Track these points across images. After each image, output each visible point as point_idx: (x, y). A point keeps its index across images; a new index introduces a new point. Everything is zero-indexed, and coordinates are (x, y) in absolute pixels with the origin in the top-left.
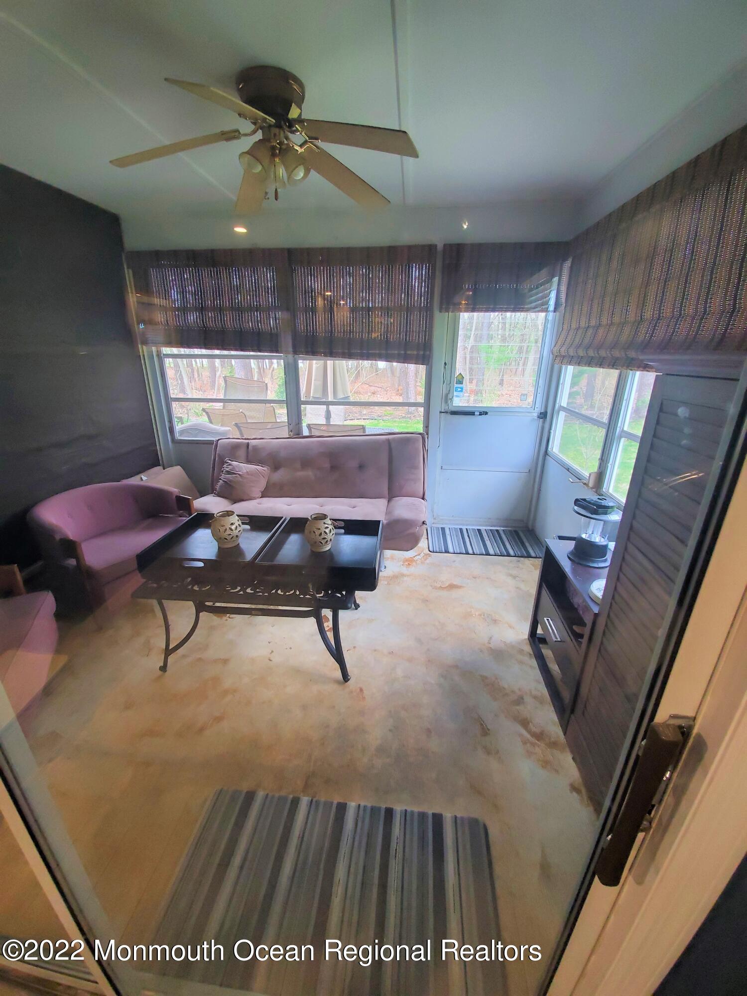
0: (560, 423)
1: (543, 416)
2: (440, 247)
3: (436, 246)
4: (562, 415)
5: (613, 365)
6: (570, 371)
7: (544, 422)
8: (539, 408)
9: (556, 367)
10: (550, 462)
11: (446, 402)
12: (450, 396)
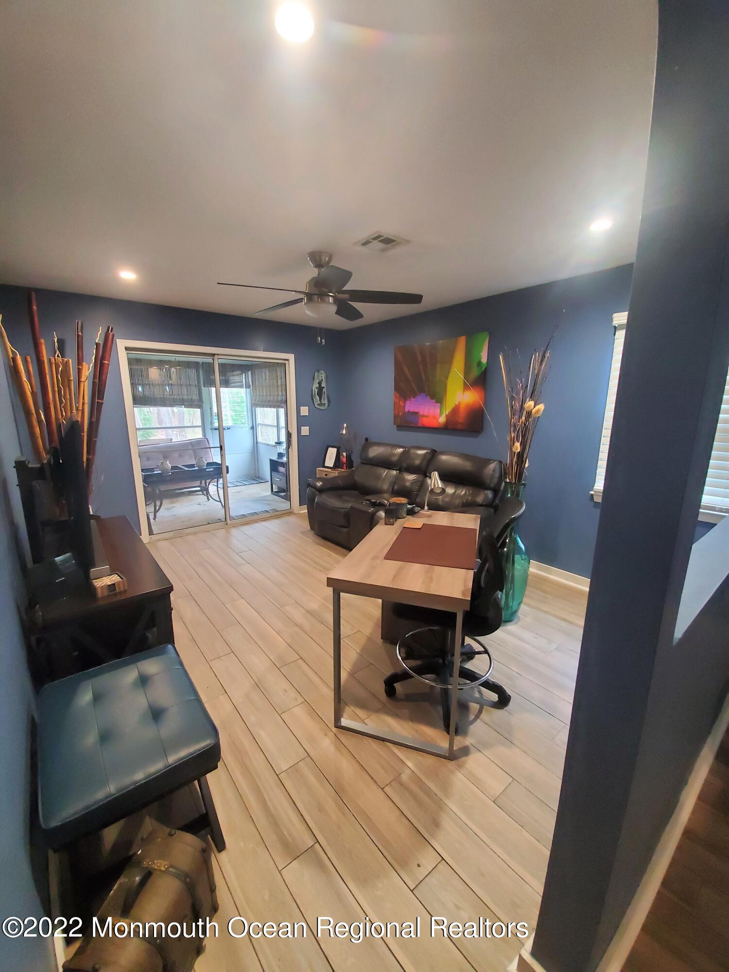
0: (259, 429)
1: (252, 428)
2: (201, 362)
3: (199, 362)
4: (259, 426)
5: (274, 407)
6: (259, 410)
7: (253, 431)
8: (251, 425)
9: (253, 408)
10: (259, 445)
11: (211, 424)
12: (213, 422)
